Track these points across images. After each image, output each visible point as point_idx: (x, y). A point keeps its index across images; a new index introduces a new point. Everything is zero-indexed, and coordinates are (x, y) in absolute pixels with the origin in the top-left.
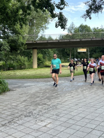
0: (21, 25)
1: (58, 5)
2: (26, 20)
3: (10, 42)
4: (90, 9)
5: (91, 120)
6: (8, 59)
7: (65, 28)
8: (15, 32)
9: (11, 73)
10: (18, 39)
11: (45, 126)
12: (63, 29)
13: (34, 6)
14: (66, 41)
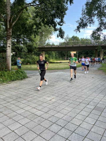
0: (35, 36)
1: (59, 22)
2: (38, 32)
3: (28, 47)
4: (79, 26)
5: (79, 97)
6: (26, 57)
7: (63, 38)
8: (31, 40)
9: (29, 66)
10: (33, 44)
11: (50, 100)
12: (62, 39)
13: (43, 23)
14: (63, 46)
